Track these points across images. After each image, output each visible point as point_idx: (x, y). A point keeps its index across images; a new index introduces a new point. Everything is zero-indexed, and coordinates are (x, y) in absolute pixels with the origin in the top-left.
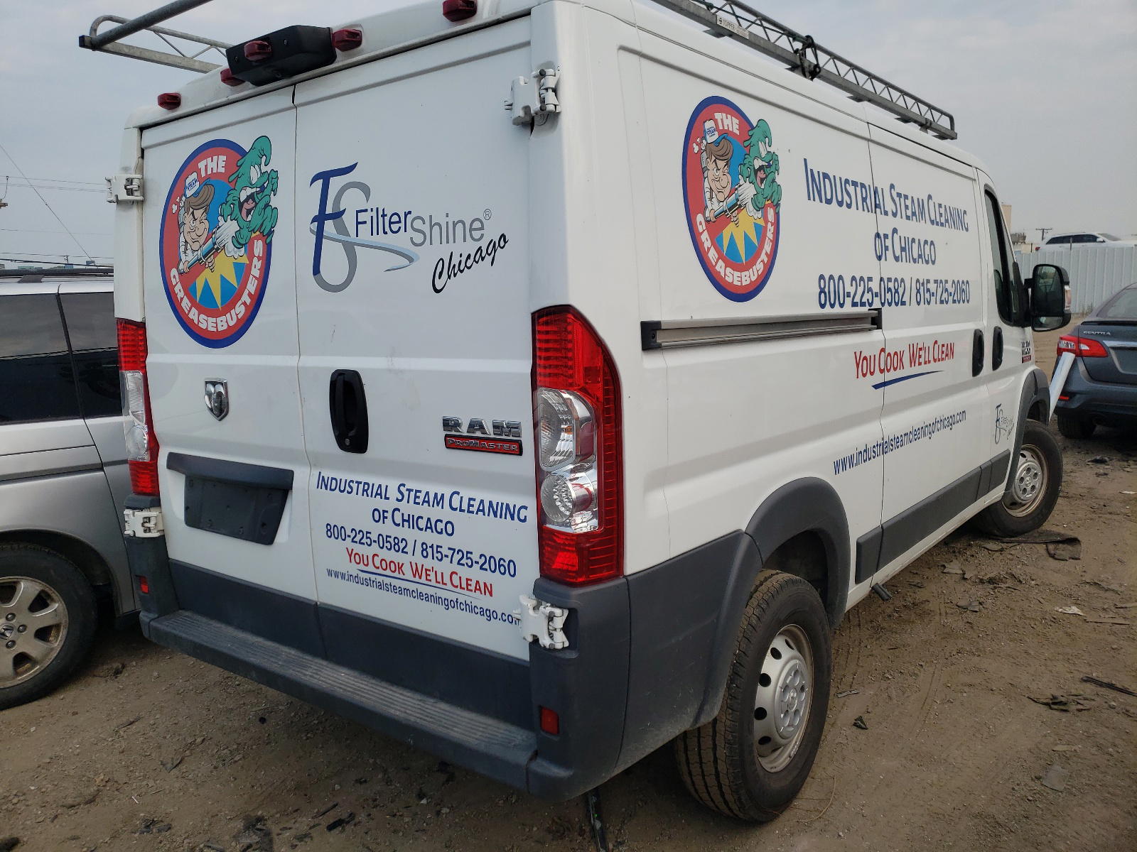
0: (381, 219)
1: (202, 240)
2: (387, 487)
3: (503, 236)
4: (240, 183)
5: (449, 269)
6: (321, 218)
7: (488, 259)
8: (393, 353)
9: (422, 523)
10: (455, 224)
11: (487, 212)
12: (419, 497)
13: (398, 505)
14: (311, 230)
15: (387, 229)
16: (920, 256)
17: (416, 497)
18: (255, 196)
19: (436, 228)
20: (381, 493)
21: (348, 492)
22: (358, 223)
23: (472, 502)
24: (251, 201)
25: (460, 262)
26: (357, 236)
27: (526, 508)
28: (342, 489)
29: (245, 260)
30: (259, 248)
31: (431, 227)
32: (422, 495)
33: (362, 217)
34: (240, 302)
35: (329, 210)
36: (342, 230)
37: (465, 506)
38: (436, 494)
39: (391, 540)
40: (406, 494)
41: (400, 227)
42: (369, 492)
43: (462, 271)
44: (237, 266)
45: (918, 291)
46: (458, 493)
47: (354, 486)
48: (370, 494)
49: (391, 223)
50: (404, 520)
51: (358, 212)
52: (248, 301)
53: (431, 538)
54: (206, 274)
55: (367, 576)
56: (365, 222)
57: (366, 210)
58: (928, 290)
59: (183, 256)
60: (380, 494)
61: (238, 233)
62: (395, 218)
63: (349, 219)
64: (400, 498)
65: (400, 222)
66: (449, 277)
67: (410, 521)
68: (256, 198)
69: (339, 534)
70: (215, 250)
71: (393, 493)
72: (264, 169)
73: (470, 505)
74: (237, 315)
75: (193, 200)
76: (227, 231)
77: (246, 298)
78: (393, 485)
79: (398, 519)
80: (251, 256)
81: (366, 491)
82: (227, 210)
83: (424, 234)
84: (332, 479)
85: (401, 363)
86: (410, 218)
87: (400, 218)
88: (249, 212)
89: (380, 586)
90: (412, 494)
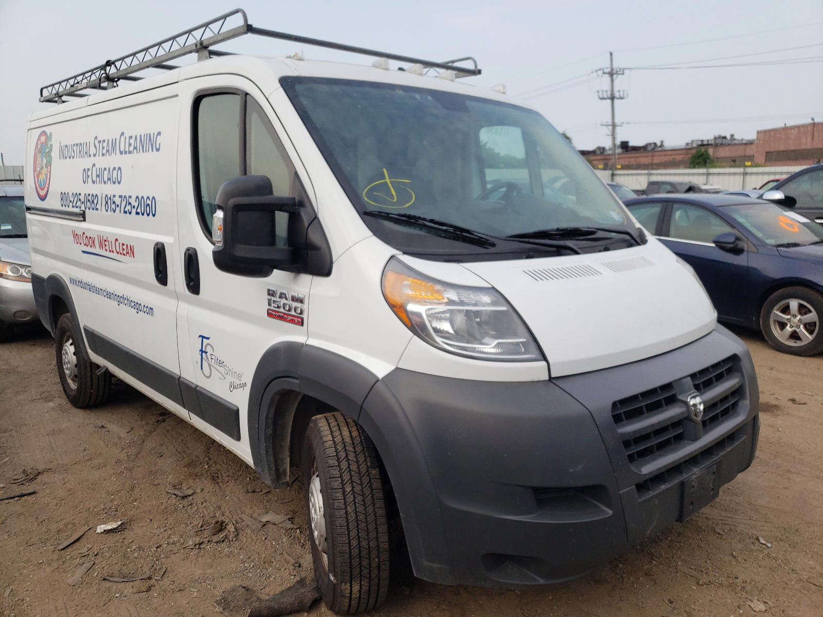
16: (109, 179)
45: (107, 202)
58: (114, 202)
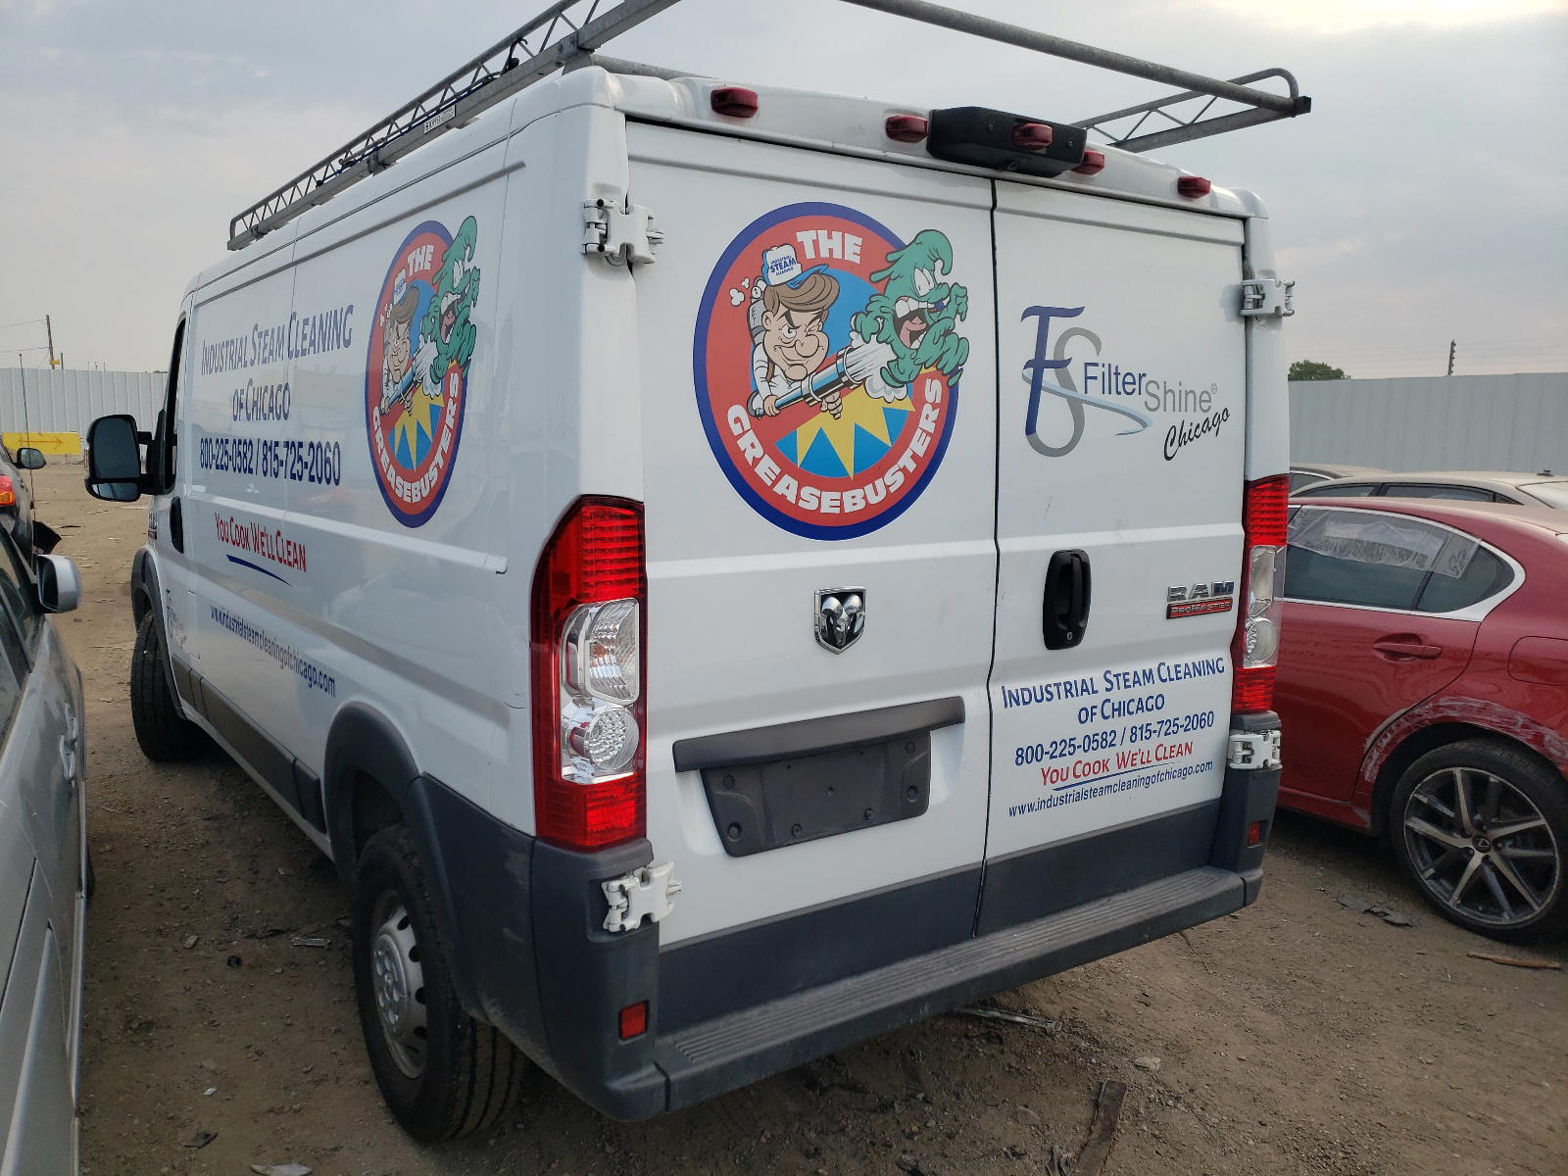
0: (1113, 377)
1: (813, 364)
2: (1092, 679)
3: (1226, 410)
4: (893, 289)
5: (1179, 437)
6: (1038, 365)
7: (1214, 429)
8: (1119, 525)
9: (1133, 707)
10: (1187, 394)
11: (1214, 387)
12: (1128, 680)
13: (1108, 695)
14: (1024, 377)
15: (1120, 389)
17: (1126, 681)
18: (927, 315)
19: (1170, 395)
20: (1086, 688)
21: (1048, 700)
22: (1087, 378)
23: (1178, 669)
24: (917, 320)
25: (1190, 431)
26: (1086, 392)
27: (1221, 659)
28: (1039, 698)
29: (908, 406)
30: (934, 390)
31: (1166, 393)
32: (1130, 677)
33: (1092, 371)
34: (895, 468)
35: (1049, 356)
36: (1066, 382)
37: (1173, 675)
38: (1144, 671)
39: (1099, 738)
40: (1114, 680)
41: (1134, 390)
42: (1074, 691)
43: (1191, 440)
44: (891, 415)
46: (1164, 664)
47: (1054, 690)
48: (1075, 694)
49: (1124, 383)
50: (1114, 710)
51: (1087, 364)
52: (911, 466)
53: (1140, 719)
54: (821, 421)
55: (1063, 793)
56: (1095, 378)
57: (1096, 365)
59: (763, 387)
60: (1087, 690)
61: (892, 365)
62: (1129, 379)
63: (1075, 371)
64: (1109, 686)
65: (1134, 383)
66: (1180, 445)
67: (1120, 709)
68: (928, 318)
69: (1035, 755)
70: (842, 384)
71: (1100, 685)
72: (940, 279)
73: (1177, 672)
74: (887, 487)
75: (785, 291)
76: (871, 356)
77: (906, 461)
78: (1097, 676)
79: (1108, 711)
80: (919, 401)
81: (1070, 691)
82: (869, 324)
83: (1159, 401)
84: (1022, 690)
85: (1130, 536)
86: (1144, 381)
87: (1134, 378)
88: (914, 336)
89: (1078, 797)
90: (1121, 678)
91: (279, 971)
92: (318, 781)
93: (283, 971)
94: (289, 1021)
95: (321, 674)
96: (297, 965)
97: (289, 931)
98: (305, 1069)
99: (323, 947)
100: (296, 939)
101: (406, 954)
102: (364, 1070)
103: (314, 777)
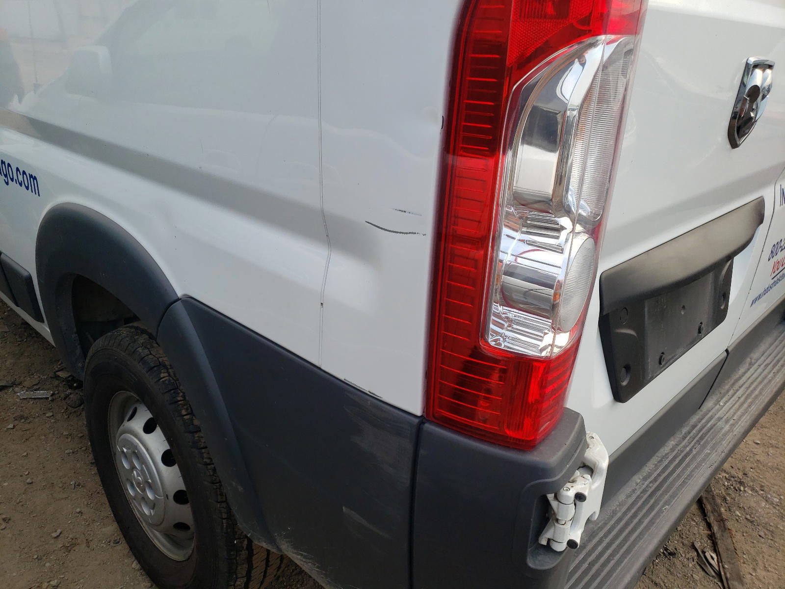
91: (11, 426)
92: (30, 278)
93: (14, 426)
94: (29, 480)
95: (18, 169)
96: (27, 418)
97: (13, 384)
98: (54, 535)
99: (47, 398)
100: (22, 393)
101: (159, 459)
102: (111, 529)
103: (25, 274)
